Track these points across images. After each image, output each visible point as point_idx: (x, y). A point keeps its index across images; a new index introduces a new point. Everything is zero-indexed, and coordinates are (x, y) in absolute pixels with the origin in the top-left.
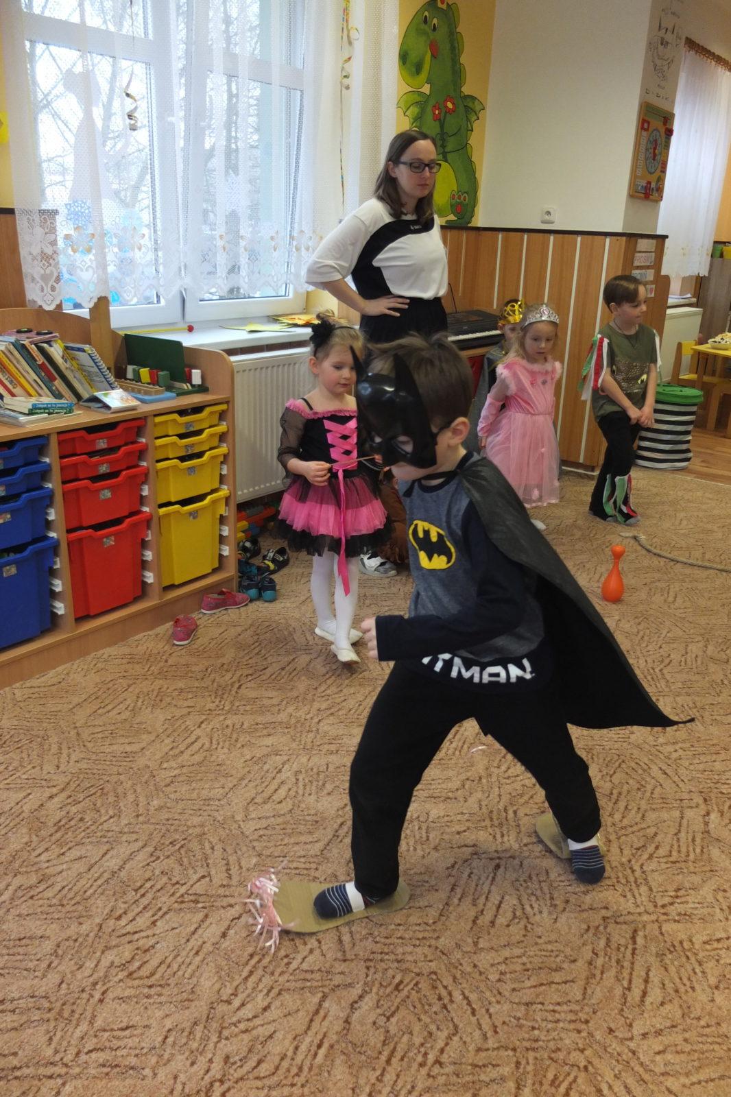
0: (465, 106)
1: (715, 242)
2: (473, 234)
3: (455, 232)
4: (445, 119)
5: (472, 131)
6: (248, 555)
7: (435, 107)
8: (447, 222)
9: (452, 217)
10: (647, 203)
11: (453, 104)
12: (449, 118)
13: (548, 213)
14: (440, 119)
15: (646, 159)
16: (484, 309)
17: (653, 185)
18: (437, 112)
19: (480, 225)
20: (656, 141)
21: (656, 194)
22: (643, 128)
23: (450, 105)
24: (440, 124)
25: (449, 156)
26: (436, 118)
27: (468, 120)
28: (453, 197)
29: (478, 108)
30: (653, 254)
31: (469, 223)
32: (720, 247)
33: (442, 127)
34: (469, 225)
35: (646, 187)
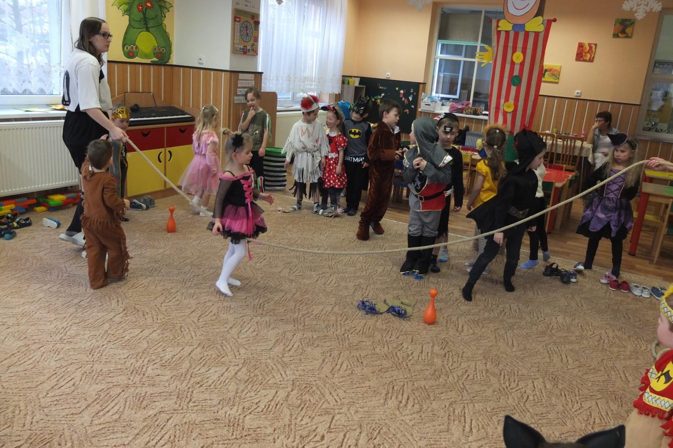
0: (159, 5)
1: (343, 76)
2: (168, 68)
3: (156, 67)
4: (146, 10)
5: (165, 17)
6: (10, 220)
7: (139, 5)
8: (151, 61)
9: (155, 59)
10: (245, 56)
11: (151, 4)
12: (148, 10)
13: (200, 59)
14: (143, 11)
15: (241, 36)
16: (176, 106)
17: (249, 47)
18: (140, 8)
19: (174, 64)
20: (247, 27)
21: (251, 52)
22: (235, 20)
23: (149, 4)
24: (143, 13)
25: (151, 29)
26: (140, 11)
27: (162, 12)
28: (155, 49)
29: (168, 6)
30: (254, 81)
31: (167, 62)
32: (347, 79)
33: (144, 15)
34: (167, 64)
35: (243, 49)
